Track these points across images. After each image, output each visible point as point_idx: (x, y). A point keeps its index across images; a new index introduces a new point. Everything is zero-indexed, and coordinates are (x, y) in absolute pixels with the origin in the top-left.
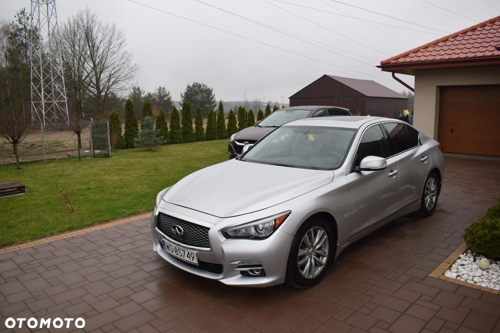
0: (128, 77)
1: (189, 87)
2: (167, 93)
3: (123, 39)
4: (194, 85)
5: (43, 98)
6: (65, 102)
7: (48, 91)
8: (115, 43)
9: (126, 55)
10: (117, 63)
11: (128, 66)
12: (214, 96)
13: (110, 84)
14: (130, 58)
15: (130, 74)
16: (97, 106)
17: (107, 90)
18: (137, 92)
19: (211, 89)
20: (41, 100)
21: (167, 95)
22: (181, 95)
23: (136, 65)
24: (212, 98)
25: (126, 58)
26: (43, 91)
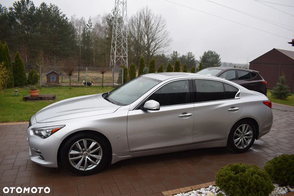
0: (166, 45)
1: (205, 53)
2: (193, 56)
3: (165, 23)
4: (208, 52)
5: (115, 54)
6: (126, 57)
7: (119, 50)
8: (161, 25)
9: (166, 33)
10: (161, 37)
11: (167, 39)
12: (220, 59)
13: (156, 49)
14: (168, 34)
15: (167, 44)
16: (147, 60)
17: (154, 52)
18: (175, 54)
19: (218, 55)
20: (114, 55)
21: (192, 57)
22: (200, 58)
23: (171, 38)
24: (219, 60)
25: (166, 34)
26: (116, 50)
